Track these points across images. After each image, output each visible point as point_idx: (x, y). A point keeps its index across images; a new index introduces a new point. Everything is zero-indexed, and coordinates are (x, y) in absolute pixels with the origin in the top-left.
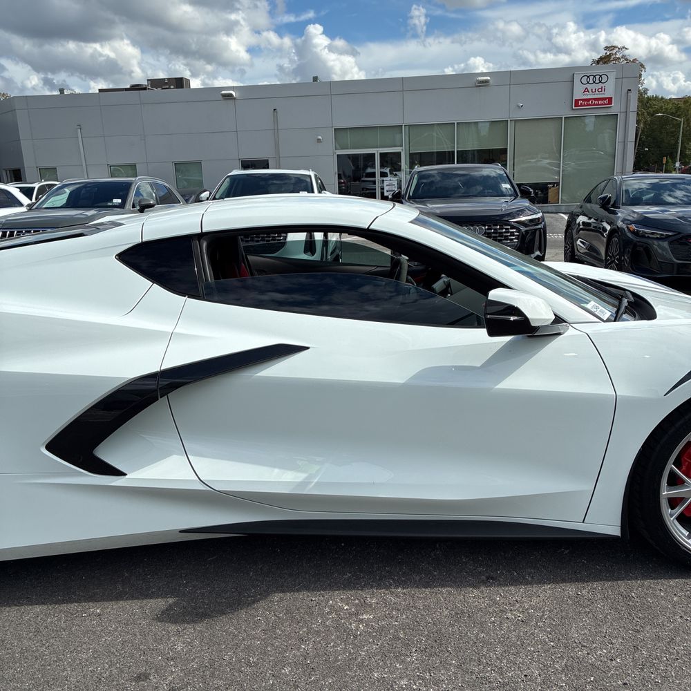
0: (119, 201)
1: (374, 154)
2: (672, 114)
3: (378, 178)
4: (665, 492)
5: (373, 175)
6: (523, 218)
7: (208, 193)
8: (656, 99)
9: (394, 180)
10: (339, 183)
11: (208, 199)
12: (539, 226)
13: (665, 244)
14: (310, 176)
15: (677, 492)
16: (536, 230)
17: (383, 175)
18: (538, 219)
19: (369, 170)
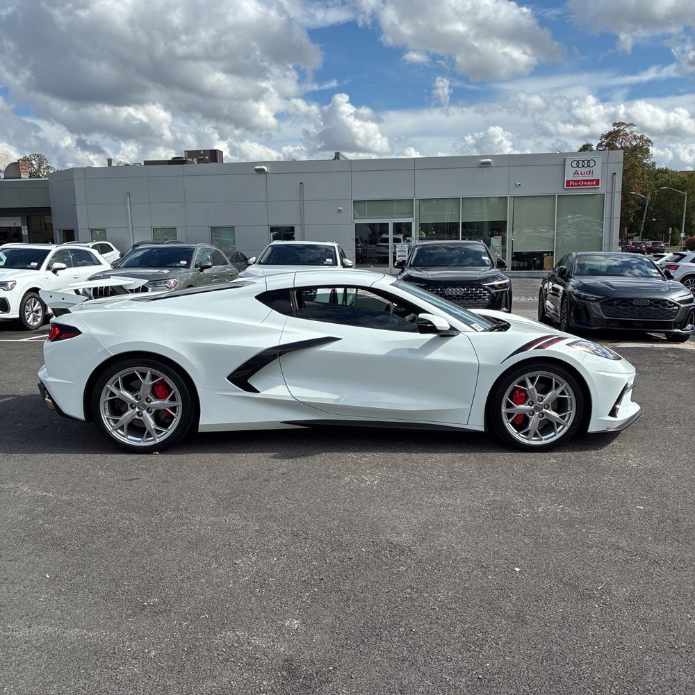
0: (185, 262)
1: (388, 224)
2: (678, 187)
3: (391, 243)
4: (504, 410)
5: (387, 240)
6: (496, 283)
7: (255, 258)
8: (665, 171)
9: (405, 247)
10: (357, 247)
11: (254, 263)
12: (506, 289)
13: (598, 305)
14: (334, 247)
15: (510, 410)
16: (503, 292)
17: (397, 241)
18: (506, 284)
19: (384, 236)
